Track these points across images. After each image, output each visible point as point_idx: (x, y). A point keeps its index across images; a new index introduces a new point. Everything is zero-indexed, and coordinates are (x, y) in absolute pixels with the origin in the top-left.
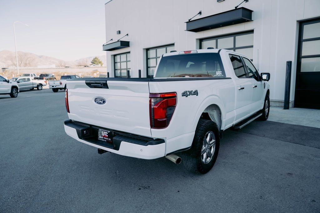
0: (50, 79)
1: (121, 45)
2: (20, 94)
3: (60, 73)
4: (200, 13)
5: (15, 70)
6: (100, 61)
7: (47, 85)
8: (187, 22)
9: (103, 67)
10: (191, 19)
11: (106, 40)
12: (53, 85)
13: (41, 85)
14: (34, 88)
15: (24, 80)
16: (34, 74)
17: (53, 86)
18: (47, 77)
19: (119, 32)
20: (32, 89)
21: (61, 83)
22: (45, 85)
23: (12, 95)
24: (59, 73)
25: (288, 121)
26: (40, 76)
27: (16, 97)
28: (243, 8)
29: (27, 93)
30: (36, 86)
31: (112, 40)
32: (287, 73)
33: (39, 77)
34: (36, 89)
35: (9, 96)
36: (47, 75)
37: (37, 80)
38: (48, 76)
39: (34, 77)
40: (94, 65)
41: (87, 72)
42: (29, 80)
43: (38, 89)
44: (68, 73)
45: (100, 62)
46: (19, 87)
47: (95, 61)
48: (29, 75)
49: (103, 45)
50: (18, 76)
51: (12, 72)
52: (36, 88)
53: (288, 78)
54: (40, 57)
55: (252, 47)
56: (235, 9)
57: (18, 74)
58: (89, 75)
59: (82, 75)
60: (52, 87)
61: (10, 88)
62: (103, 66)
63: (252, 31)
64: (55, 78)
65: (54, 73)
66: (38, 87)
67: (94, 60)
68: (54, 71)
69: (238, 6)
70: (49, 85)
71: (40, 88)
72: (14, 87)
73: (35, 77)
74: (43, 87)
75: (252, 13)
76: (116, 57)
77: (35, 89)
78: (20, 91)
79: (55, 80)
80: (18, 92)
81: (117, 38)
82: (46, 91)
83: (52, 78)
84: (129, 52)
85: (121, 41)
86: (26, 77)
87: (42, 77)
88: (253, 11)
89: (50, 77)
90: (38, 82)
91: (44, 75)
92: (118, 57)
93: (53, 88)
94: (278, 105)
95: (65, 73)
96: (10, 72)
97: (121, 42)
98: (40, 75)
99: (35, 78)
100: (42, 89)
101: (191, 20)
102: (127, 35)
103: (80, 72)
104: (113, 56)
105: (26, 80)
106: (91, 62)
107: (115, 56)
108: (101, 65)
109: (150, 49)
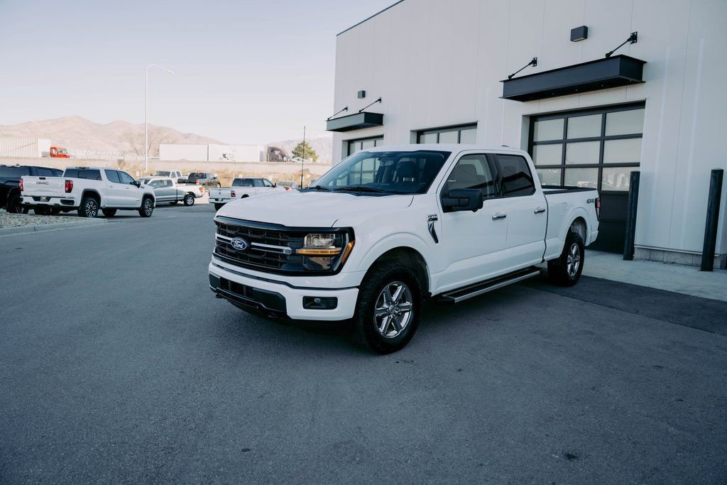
0: (209, 184)
1: (365, 121)
2: (156, 212)
3: (230, 172)
4: (534, 62)
5: (141, 162)
6: (312, 150)
7: (204, 197)
8: (504, 81)
9: (319, 164)
10: (513, 75)
11: (335, 110)
12: (217, 197)
13: (192, 195)
14: (177, 201)
15: (161, 184)
16: (178, 173)
17: (217, 200)
18: (204, 181)
19: (363, 94)
20: (174, 203)
21: (234, 194)
22: (199, 197)
23: (143, 212)
24: (226, 173)
25: (701, 292)
26: (189, 177)
27: (149, 216)
28: (622, 57)
29: (165, 210)
30: (183, 196)
31: (346, 109)
32: (712, 194)
33: (187, 178)
34: (183, 203)
35: (136, 213)
36: (203, 176)
37: (185, 184)
38: (206, 178)
39: (177, 178)
40: (298, 160)
41: (284, 174)
42: (170, 183)
43: (186, 204)
44: (246, 174)
45: (312, 154)
46: (155, 197)
47: (302, 151)
48: (167, 174)
49: (328, 120)
50: (147, 174)
51: (135, 167)
52: (181, 201)
53: (713, 205)
54: (186, 138)
55: (640, 136)
56: (605, 57)
57: (146, 172)
58: (289, 179)
59: (273, 179)
60: (214, 201)
61: (140, 199)
62: (318, 161)
63: (641, 104)
64: (219, 183)
65: (217, 172)
66: (185, 199)
67: (299, 148)
68: (217, 168)
69: (612, 53)
70: (209, 197)
71: (189, 201)
72: (147, 197)
73: (179, 178)
74: (197, 201)
75: (645, 66)
76: (352, 145)
77: (179, 202)
78: (157, 206)
79: (219, 186)
80: (153, 208)
81: (356, 106)
82: (203, 208)
83: (213, 183)
84: (381, 137)
85: (365, 113)
86: (165, 178)
87: (193, 179)
88: (646, 62)
89: (210, 181)
90: (186, 189)
91: (197, 175)
92: (357, 145)
93: (216, 204)
94: (690, 262)
95: (240, 173)
96: (132, 165)
97: (367, 114)
98: (189, 174)
99: (181, 182)
100: (192, 205)
101: (513, 77)
102: (380, 100)
103: (270, 174)
104: (347, 144)
105: (165, 183)
106: (293, 152)
107: (350, 142)
108: (314, 160)
109: (425, 133)
